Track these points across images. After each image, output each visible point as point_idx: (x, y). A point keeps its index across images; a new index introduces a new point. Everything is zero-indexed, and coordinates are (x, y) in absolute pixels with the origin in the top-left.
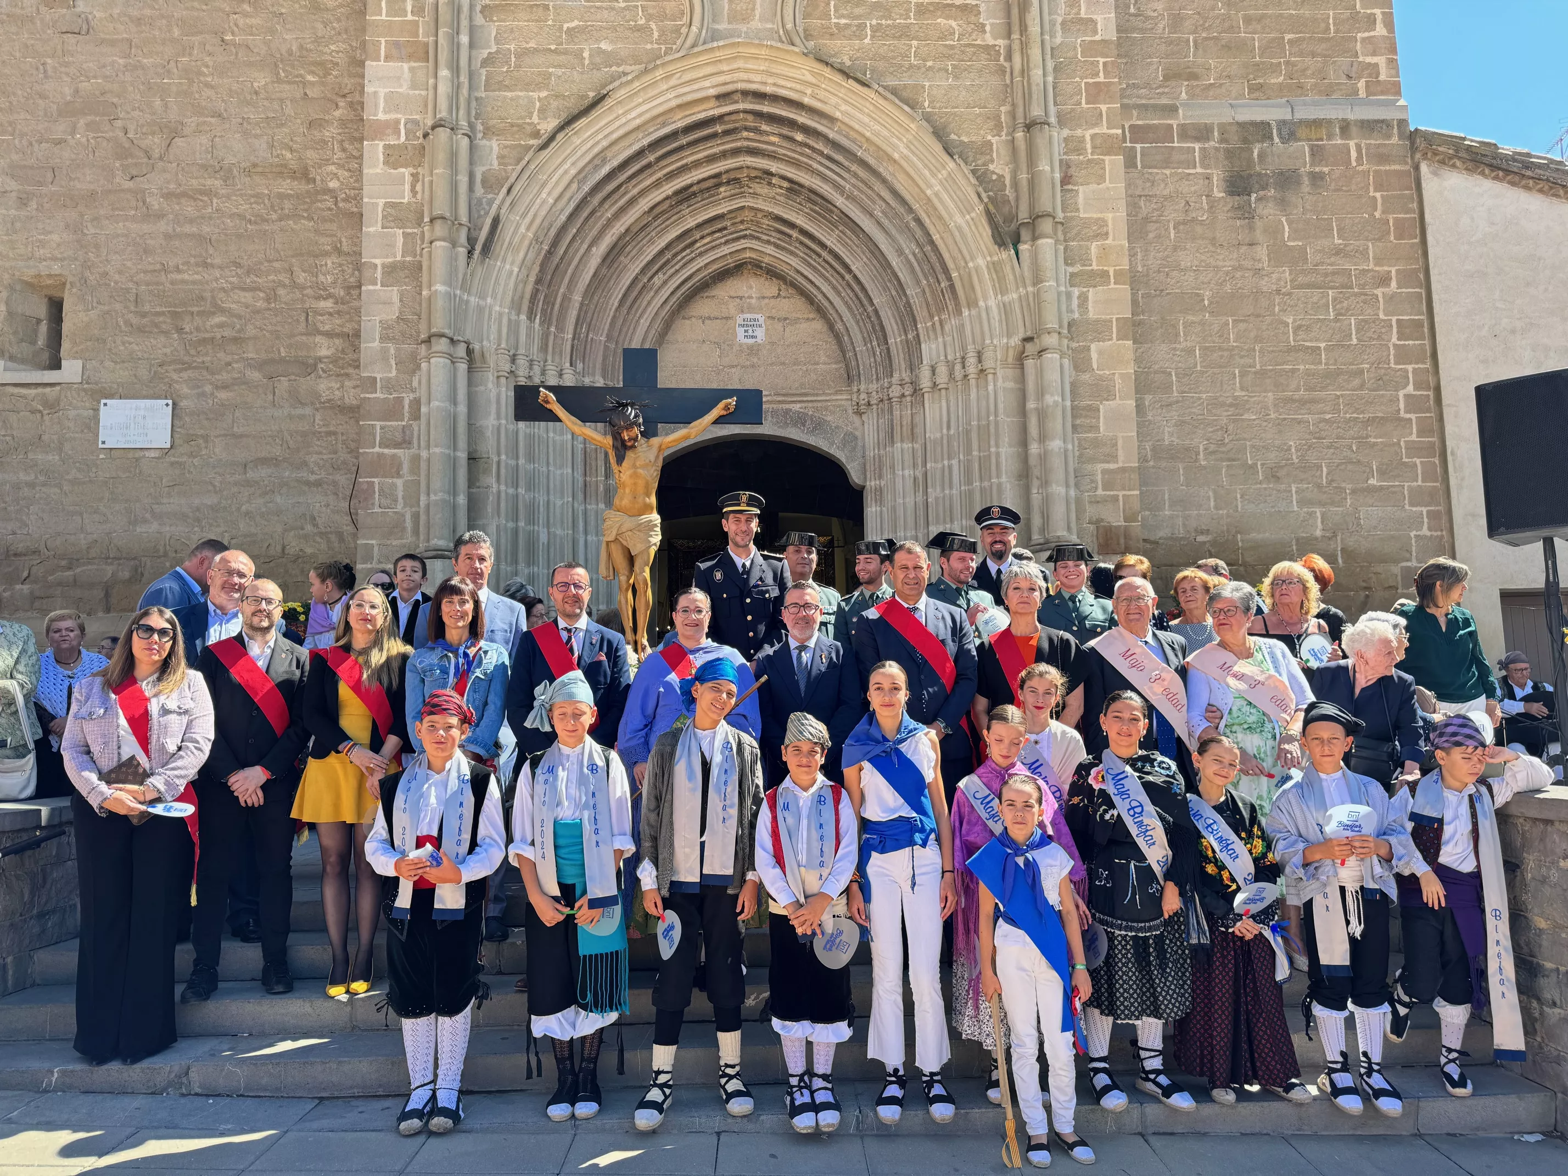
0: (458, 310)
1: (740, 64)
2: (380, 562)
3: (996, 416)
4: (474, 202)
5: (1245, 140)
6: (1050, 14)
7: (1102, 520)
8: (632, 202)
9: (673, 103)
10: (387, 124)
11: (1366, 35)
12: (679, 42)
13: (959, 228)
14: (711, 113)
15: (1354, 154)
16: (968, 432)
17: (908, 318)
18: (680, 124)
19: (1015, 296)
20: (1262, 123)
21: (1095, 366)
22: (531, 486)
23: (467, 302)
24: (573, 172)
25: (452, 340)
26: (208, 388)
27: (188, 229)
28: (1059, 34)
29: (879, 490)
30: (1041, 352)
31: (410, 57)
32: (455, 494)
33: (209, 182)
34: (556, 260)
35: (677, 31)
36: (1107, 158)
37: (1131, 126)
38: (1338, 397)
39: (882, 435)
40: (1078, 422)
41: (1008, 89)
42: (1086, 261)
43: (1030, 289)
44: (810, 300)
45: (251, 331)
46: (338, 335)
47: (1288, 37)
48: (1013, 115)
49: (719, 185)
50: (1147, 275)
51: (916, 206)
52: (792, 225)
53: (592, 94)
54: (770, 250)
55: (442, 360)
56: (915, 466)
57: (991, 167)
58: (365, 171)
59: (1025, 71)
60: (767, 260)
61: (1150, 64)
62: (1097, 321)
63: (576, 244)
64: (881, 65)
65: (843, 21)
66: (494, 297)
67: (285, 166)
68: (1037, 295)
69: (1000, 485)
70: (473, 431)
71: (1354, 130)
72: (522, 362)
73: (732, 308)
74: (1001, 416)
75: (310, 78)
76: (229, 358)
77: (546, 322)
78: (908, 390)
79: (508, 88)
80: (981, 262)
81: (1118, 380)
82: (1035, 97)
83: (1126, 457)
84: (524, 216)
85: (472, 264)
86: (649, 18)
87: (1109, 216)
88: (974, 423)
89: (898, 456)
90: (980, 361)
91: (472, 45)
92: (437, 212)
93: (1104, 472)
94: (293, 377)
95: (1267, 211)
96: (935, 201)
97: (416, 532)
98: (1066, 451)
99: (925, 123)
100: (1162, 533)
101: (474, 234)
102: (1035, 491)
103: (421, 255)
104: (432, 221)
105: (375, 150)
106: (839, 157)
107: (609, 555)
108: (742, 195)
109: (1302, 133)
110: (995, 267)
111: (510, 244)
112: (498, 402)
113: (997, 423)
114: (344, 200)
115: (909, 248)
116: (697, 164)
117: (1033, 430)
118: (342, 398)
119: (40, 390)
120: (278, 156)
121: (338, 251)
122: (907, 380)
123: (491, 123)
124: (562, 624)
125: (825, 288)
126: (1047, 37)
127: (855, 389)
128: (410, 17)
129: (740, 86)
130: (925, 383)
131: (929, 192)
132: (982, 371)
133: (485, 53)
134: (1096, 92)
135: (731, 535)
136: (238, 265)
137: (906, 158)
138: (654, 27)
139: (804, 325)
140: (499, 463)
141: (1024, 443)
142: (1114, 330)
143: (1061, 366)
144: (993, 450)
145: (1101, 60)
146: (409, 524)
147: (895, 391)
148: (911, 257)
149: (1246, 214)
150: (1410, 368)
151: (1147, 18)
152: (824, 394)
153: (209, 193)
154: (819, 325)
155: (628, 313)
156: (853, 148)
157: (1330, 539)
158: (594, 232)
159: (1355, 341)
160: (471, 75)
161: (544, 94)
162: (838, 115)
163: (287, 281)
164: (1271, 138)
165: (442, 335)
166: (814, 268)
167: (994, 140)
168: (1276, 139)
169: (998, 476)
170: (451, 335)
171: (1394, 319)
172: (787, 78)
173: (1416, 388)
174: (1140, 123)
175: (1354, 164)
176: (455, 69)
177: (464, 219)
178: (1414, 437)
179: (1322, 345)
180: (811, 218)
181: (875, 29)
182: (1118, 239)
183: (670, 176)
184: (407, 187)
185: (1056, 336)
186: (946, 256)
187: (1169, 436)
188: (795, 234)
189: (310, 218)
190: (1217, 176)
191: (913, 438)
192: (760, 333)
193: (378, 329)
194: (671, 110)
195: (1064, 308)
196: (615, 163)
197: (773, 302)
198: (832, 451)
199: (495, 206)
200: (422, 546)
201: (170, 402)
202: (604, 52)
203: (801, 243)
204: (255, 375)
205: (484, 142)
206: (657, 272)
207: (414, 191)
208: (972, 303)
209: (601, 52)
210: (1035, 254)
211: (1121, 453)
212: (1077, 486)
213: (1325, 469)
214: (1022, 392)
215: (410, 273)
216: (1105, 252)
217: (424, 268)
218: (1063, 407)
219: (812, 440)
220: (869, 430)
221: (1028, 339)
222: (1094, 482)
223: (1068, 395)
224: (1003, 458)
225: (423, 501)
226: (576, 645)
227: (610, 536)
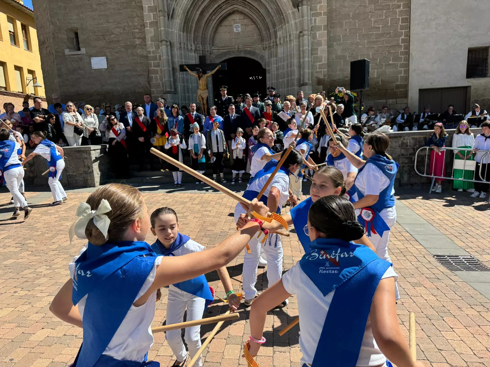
0: (167, 33)
2: (156, 94)
3: (294, 52)
4: (168, 4)
7: (318, 77)
13: (285, 3)
16: (287, 55)
17: (274, 25)
19: (298, 21)
21: (318, 38)
23: (169, 31)
25: (166, 41)
26: (113, 53)
27: (103, 13)
29: (269, 70)
30: (303, 35)
32: (170, 78)
34: (188, 17)
38: (384, 40)
39: (269, 55)
40: (313, 52)
42: (316, 10)
43: (301, 19)
44: (252, 19)
45: (121, 39)
46: (140, 38)
54: (241, 7)
55: (165, 46)
60: (240, 10)
62: (319, 26)
63: (193, 12)
66: (175, 29)
68: (303, 20)
69: (294, 69)
70: (173, 63)
72: (182, 44)
73: (232, 23)
74: (295, 51)
76: (117, 46)
77: (187, 33)
78: (275, 44)
80: (290, 12)
81: (323, 41)
83: (324, 61)
84: (180, 7)
85: (169, 21)
88: (289, 53)
89: (273, 61)
90: (290, 37)
92: (160, 9)
93: (319, 65)
94: (131, 49)
97: (163, 87)
98: (309, 61)
100: (336, 78)
101: (169, 13)
102: (301, 71)
103: (157, 20)
104: (159, 11)
107: (199, 98)
110: (293, 13)
111: (177, 15)
112: (178, 55)
113: (293, 53)
114: (137, 3)
115: (274, 7)
117: (302, 56)
118: (143, 54)
119: (77, 56)
122: (275, 41)
124: (191, 113)
125: (255, 17)
127: (263, 44)
130: (278, 43)
132: (290, 40)
135: (222, 94)
136: (116, 22)
139: (250, 26)
140: (179, 70)
141: (300, 58)
142: (323, 28)
143: (308, 39)
144: (293, 60)
146: (161, 85)
147: (272, 44)
148: (274, 9)
150: (403, 31)
152: (255, 45)
154: (254, 26)
155: (207, 27)
157: (378, 78)
158: (197, 8)
159: (389, 24)
163: (127, 25)
165: (164, 40)
166: (252, 12)
169: (294, 67)
171: (401, 18)
173: (404, 37)
177: (166, 10)
178: (402, 50)
179: (381, 26)
182: (324, 3)
184: (152, 2)
185: (306, 31)
186: (282, 10)
187: (339, 53)
191: (276, 57)
192: (240, 29)
193: (150, 39)
195: (309, 23)
197: (242, 20)
198: (258, 60)
199: (173, 5)
200: (165, 90)
201: (106, 57)
203: (248, 5)
204: (123, 50)
206: (213, 16)
207: (154, 3)
208: (288, 22)
210: (302, 9)
211: (323, 60)
212: (312, 68)
213: (378, 60)
214: (299, 45)
215: (155, 24)
216: (321, 7)
217: (159, 22)
218: (308, 50)
219: (253, 58)
220: (266, 54)
221: (301, 32)
222: (317, 67)
223: (310, 46)
224: (295, 62)
225: (164, 80)
226: (194, 116)
227: (199, 95)
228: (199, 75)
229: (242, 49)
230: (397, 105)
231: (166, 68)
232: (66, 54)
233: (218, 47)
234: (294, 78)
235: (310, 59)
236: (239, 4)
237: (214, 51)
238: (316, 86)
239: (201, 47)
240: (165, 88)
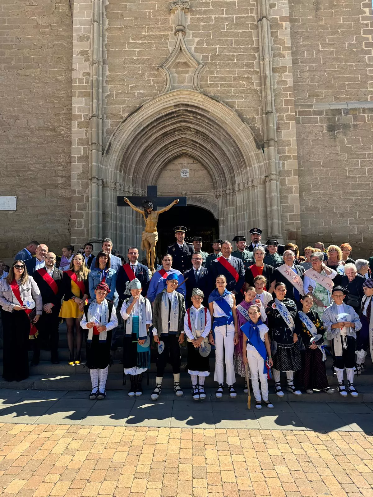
0: (99, 170)
1: (181, 96)
2: (77, 244)
3: (257, 199)
4: (104, 138)
5: (333, 115)
6: (273, 79)
7: (289, 230)
8: (150, 137)
9: (162, 108)
10: (78, 116)
11: (370, 82)
12: (163, 90)
13: (246, 144)
14: (173, 110)
15: (367, 119)
16: (249, 204)
17: (231, 170)
18: (163, 114)
19: (263, 164)
20: (338, 109)
21: (287, 184)
22: (121, 221)
23: (102, 168)
24: (132, 129)
25: (98, 179)
26: (27, 193)
27: (21, 146)
28: (276, 85)
29: (223, 221)
30: (271, 180)
31: (85, 96)
32: (99, 224)
33: (26, 133)
34: (128, 154)
35: (163, 86)
36: (290, 122)
37: (298, 111)
38: (362, 192)
39: (224, 204)
40: (282, 201)
41: (261, 102)
42: (284, 153)
43: (267, 161)
44: (202, 164)
45: (39, 176)
46: (64, 177)
47: (346, 83)
48: (262, 109)
49: (175, 131)
50: (304, 156)
51: (233, 137)
52: (197, 143)
53: (138, 106)
54: (190, 150)
55: (95, 185)
56: (234, 214)
57: (256, 125)
58: (72, 129)
59: (266, 97)
60: (189, 153)
61: (305, 92)
62: (288, 170)
63: (134, 150)
64: (223, 95)
65: (211, 83)
66: (110, 166)
67: (49, 127)
68: (269, 163)
69: (258, 220)
70: (104, 205)
71: (367, 111)
72: (118, 185)
73: (179, 167)
74: (259, 199)
75: (55, 101)
76: (33, 184)
77: (125, 173)
78: (231, 191)
79: (113, 104)
80: (253, 153)
81: (294, 188)
82: (268, 105)
84: (118, 142)
85: (103, 157)
86: (154, 83)
87: (291, 139)
88: (251, 201)
89: (228, 211)
90: (253, 183)
91: (103, 92)
92: (93, 141)
93: (290, 215)
94: (51, 189)
95: (340, 136)
96: (239, 135)
97: (88, 235)
98: (278, 209)
99: (235, 113)
100: (308, 233)
101: (104, 148)
102: (269, 222)
103: (89, 154)
104: (92, 144)
105: (75, 123)
106: (211, 123)
107: (144, 244)
108: (182, 134)
109: (351, 112)
110: (257, 155)
111: (114, 150)
112: (111, 196)
113: (257, 201)
114: (65, 137)
115: (232, 149)
116: (169, 125)
117: (268, 203)
118: (66, 195)
120: (46, 125)
121: (64, 152)
122: (231, 188)
123: (109, 115)
124: (131, 264)
125: (207, 161)
126: (272, 86)
127: (216, 191)
128: (85, 84)
129: (181, 102)
130: (236, 189)
131: (237, 133)
132: (253, 186)
133: (106, 94)
134: (287, 102)
135: (177, 238)
136: (35, 157)
137: (230, 123)
138: (156, 85)
139: (200, 172)
140: (111, 214)
141: (266, 207)
142: (293, 173)
143: (277, 184)
144: (256, 209)
145: (289, 93)
146: (86, 233)
147: (228, 191)
148: (232, 152)
149: (334, 137)
151: (304, 78)
152: (206, 192)
153: (27, 136)
154: (205, 172)
155: (149, 169)
156: (215, 120)
157: (360, 235)
158: (139, 146)
159: (367, 175)
160: (103, 101)
161: (124, 106)
162: (210, 110)
163: (49, 161)
164: (341, 114)
165: (95, 178)
166: (203, 155)
167: (257, 117)
168: (343, 114)
169: (258, 217)
170: (97, 178)
172: (195, 100)
174: (301, 110)
175: (367, 121)
176: (98, 100)
177: (101, 143)
179: (357, 176)
180: (202, 141)
181: (221, 85)
182: (294, 146)
183: (161, 129)
184: (84, 134)
185: (275, 175)
186: (242, 152)
187: (310, 204)
188: (198, 145)
189: (56, 143)
190: (325, 126)
191: (233, 205)
192: (188, 175)
193: (76, 176)
194: (161, 110)
195: (277, 167)
196: (145, 126)
197: (191, 165)
198: (209, 209)
199: (110, 139)
200: (90, 239)
201: (16, 197)
202: (141, 93)
203: (200, 148)
204: (40, 189)
205: (107, 120)
206: (157, 157)
207: (86, 135)
208: (250, 166)
209: (140, 93)
210: (269, 151)
211: (295, 210)
212: (282, 220)
213: (358, 214)
214: (265, 192)
215: (85, 159)
216: (290, 150)
217: (90, 158)
218: (277, 196)
219: (203, 206)
220: (220, 203)
221: (267, 177)
222: (287, 218)
223: (279, 193)
224: (259, 212)
225: (90, 226)
226: (135, 270)
227: (144, 238)
228: (146, 211)
229: (189, 196)
231: (94, 211)
236: (189, 146)
240: (89, 236)
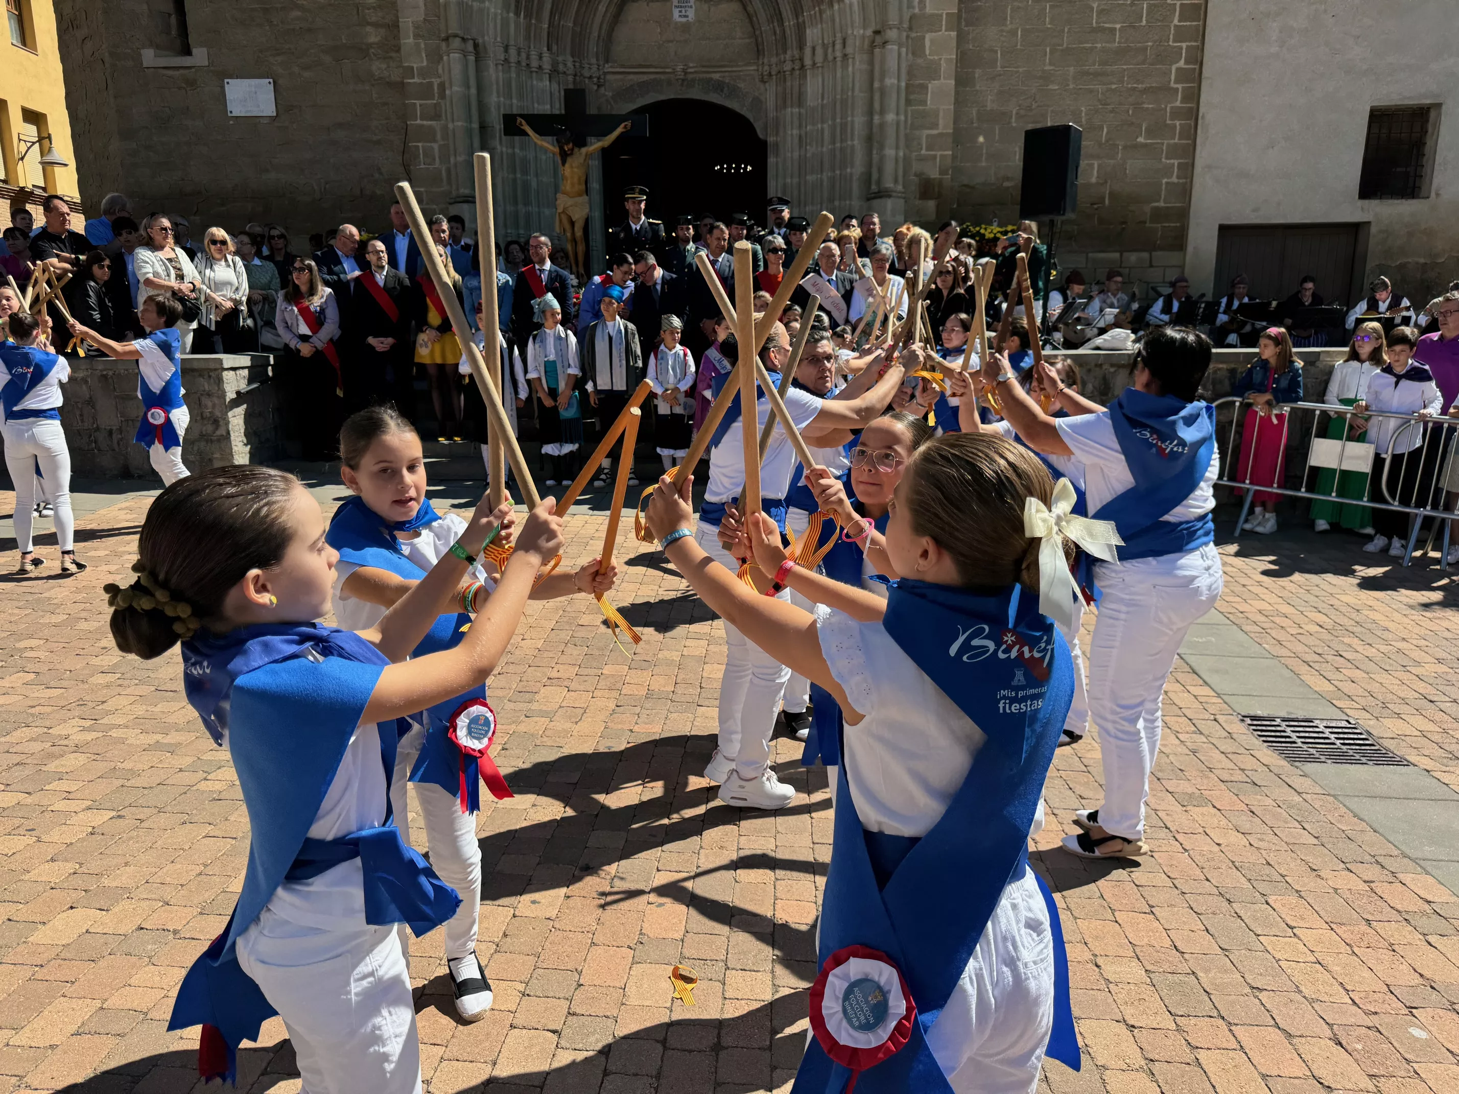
0: (466, 14)
2: (428, 204)
3: (853, 92)
7: (923, 174)
16: (834, 103)
17: (798, 8)
21: (927, 52)
23: (472, 6)
25: (463, 39)
26: (296, 69)
29: (776, 144)
30: (885, 43)
38: (1124, 70)
39: (778, 99)
40: (912, 97)
45: (319, 23)
46: (381, 26)
55: (457, 55)
56: (799, 127)
62: (932, 15)
69: (853, 146)
70: (482, 108)
72: (513, 52)
74: (857, 92)
76: (307, 45)
77: (528, 16)
78: (797, 66)
81: (944, 64)
83: (945, 125)
88: (838, 97)
89: (789, 118)
90: (844, 47)
93: (928, 136)
94: (353, 60)
97: (450, 182)
98: (898, 122)
102: (875, 152)
107: (561, 221)
112: (497, 83)
113: (853, 96)
117: (877, 106)
118: (389, 76)
119: (182, 71)
122: (797, 56)
124: (536, 267)
127: (761, 62)
130: (808, 62)
132: (845, 55)
135: (631, 211)
139: (726, 6)
142: (944, 23)
143: (900, 54)
144: (849, 119)
146: (445, 177)
147: (788, 67)
150: (1184, 45)
152: (737, 66)
154: (735, 7)
157: (1102, 184)
159: (1144, 23)
165: (456, 36)
169: (852, 140)
170: (462, 35)
171: (1178, 3)
173: (1185, 63)
178: (1178, 104)
179: (1118, 26)
185: (895, 31)
187: (991, 103)
191: (800, 105)
192: (691, 14)
193: (411, 29)
195: (905, 6)
198: (742, 113)
200: (454, 193)
201: (271, 80)
204: (327, 59)
211: (941, 122)
212: (907, 146)
213: (1105, 130)
214: (872, 72)
218: (899, 87)
219: (728, 104)
220: (770, 94)
221: (877, 32)
222: (920, 144)
223: (904, 77)
224: (856, 126)
225: (452, 160)
226: (544, 277)
227: (560, 210)
228: (562, 148)
229: (694, 76)
230: (1152, 269)
231: (460, 124)
232: (145, 65)
233: (623, 66)
234: (851, 174)
235: (902, 118)
237: (609, 77)
238: (917, 202)
239: (570, 64)
240: (454, 187)
